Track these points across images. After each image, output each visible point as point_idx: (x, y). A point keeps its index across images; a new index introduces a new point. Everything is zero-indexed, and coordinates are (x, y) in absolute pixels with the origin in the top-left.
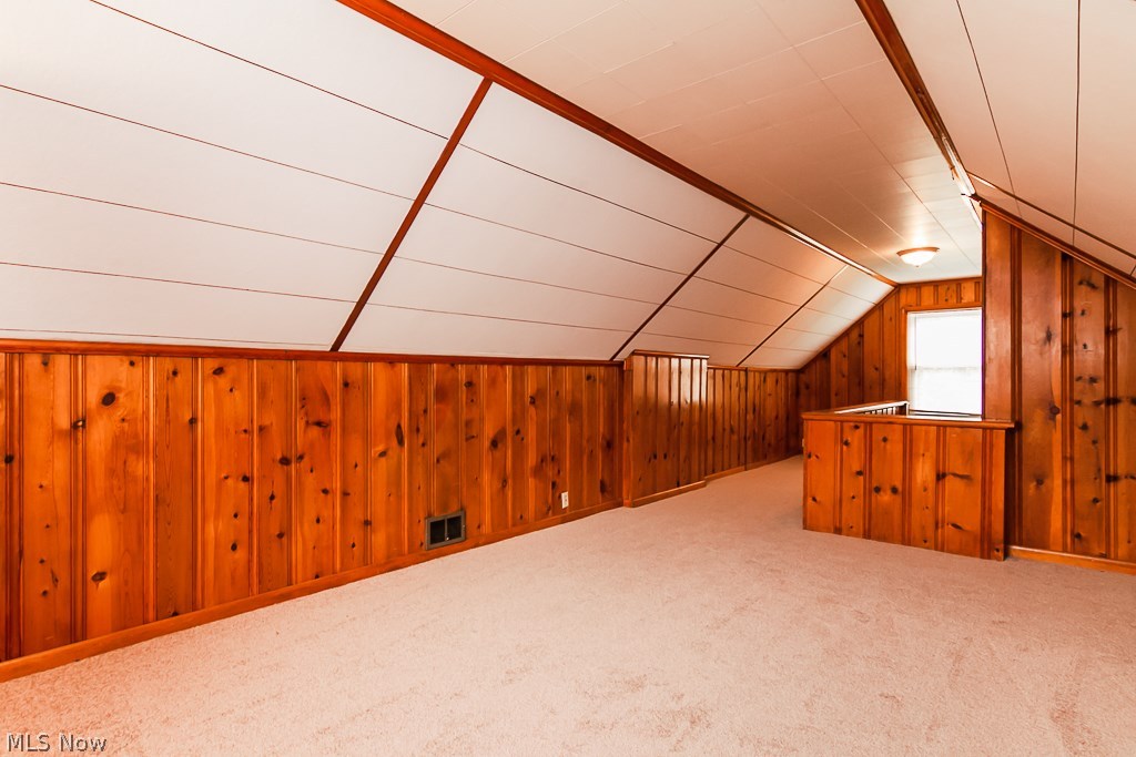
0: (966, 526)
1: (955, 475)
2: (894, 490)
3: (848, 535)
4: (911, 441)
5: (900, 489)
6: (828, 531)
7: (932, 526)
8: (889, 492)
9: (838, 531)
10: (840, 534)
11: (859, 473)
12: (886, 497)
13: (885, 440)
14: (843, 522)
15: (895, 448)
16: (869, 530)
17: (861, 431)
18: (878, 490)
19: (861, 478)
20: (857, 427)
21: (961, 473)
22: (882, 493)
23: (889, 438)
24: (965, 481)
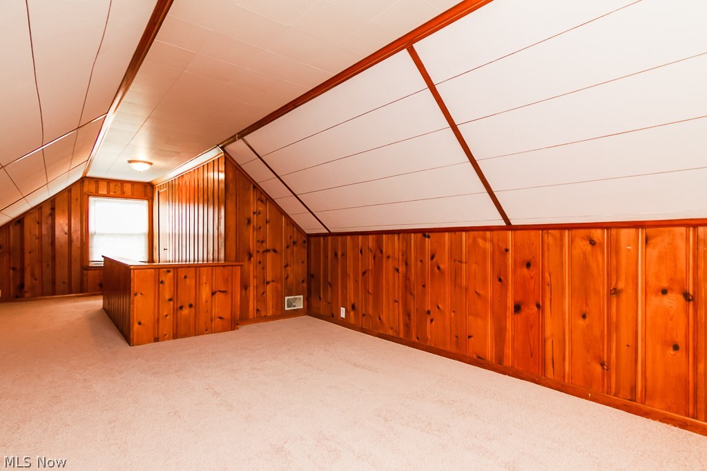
0: (225, 317)
1: (220, 291)
2: (191, 306)
3: (163, 341)
4: (199, 276)
5: (194, 305)
6: (149, 342)
7: (210, 320)
8: (188, 307)
9: (156, 340)
10: (158, 341)
11: (170, 300)
12: (186, 311)
13: (185, 277)
14: (160, 333)
15: (190, 282)
16: (176, 333)
17: (171, 274)
18: (181, 308)
19: (172, 303)
20: (169, 271)
21: (222, 290)
22: (184, 309)
23: (188, 276)
24: (224, 294)
